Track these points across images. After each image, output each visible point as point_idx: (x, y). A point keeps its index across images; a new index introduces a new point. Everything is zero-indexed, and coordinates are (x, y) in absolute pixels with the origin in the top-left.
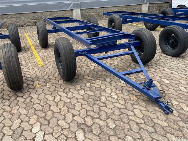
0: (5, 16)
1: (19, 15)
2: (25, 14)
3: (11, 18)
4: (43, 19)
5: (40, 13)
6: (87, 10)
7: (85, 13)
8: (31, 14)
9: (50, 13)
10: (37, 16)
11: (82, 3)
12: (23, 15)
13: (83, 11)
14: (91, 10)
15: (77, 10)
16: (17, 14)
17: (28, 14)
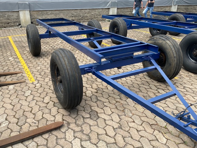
0: (45, 12)
1: (58, 11)
2: (64, 11)
3: (51, 14)
4: (82, 16)
5: (79, 10)
6: (122, 9)
7: (121, 12)
8: (70, 11)
9: (88, 10)
10: (75, 14)
11: (119, 2)
12: (63, 11)
13: (119, 10)
14: (126, 9)
15: (113, 9)
16: (57, 11)
17: (67, 11)
